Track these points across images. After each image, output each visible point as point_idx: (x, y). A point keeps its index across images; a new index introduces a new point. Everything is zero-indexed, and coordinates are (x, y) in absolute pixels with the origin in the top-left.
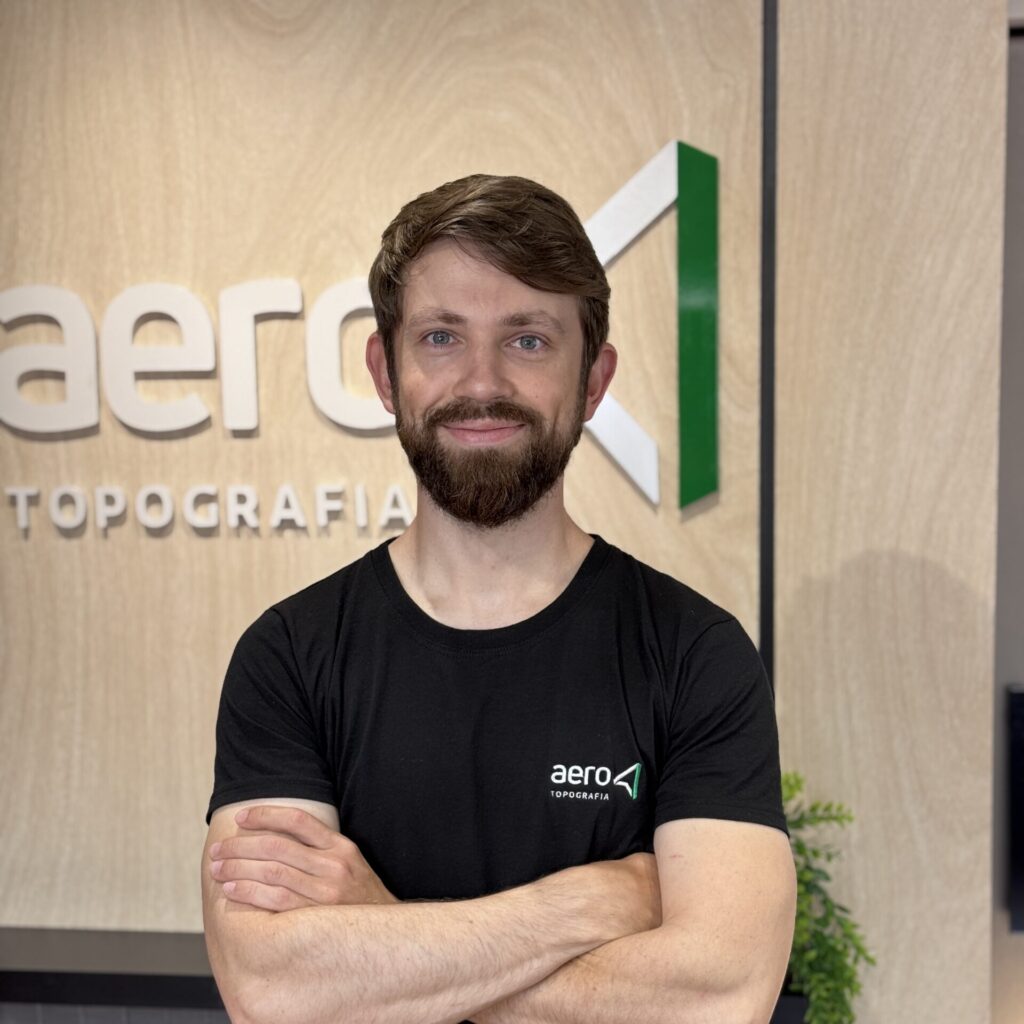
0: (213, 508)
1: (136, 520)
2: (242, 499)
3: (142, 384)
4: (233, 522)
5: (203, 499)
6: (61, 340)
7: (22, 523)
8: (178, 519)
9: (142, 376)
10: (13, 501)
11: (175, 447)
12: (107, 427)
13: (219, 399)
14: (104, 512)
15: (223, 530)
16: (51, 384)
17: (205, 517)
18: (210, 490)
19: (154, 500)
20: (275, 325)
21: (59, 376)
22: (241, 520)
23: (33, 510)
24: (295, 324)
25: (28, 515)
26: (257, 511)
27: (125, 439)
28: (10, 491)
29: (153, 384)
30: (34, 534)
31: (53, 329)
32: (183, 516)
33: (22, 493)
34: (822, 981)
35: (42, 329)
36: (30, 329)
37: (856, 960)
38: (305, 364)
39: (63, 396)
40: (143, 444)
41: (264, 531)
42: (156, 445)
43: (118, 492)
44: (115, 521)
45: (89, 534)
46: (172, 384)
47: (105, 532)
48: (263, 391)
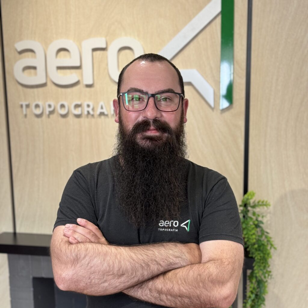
0: (80, 109)
1: (58, 113)
2: (88, 106)
3: (59, 71)
4: (86, 113)
5: (77, 106)
6: (35, 57)
7: (24, 113)
9: (59, 68)
10: (22, 106)
11: (69, 90)
12: (49, 84)
13: (82, 75)
14: (48, 110)
15: (83, 115)
16: (32, 71)
17: (78, 111)
18: (79, 103)
20: (98, 53)
21: (35, 68)
22: (88, 112)
23: (28, 110)
24: (104, 52)
25: (26, 111)
26: (93, 109)
27: (54, 87)
28: (21, 103)
29: (62, 71)
30: (28, 116)
31: (32, 54)
32: (71, 111)
33: (24, 104)
34: (259, 254)
35: (30, 54)
36: (26, 54)
37: (271, 248)
38: (107, 65)
39: (36, 74)
40: (60, 90)
41: (96, 116)
42: (63, 90)
43: (52, 104)
44: (51, 113)
45: (44, 117)
46: (68, 71)
47: (49, 116)
48: (95, 73)
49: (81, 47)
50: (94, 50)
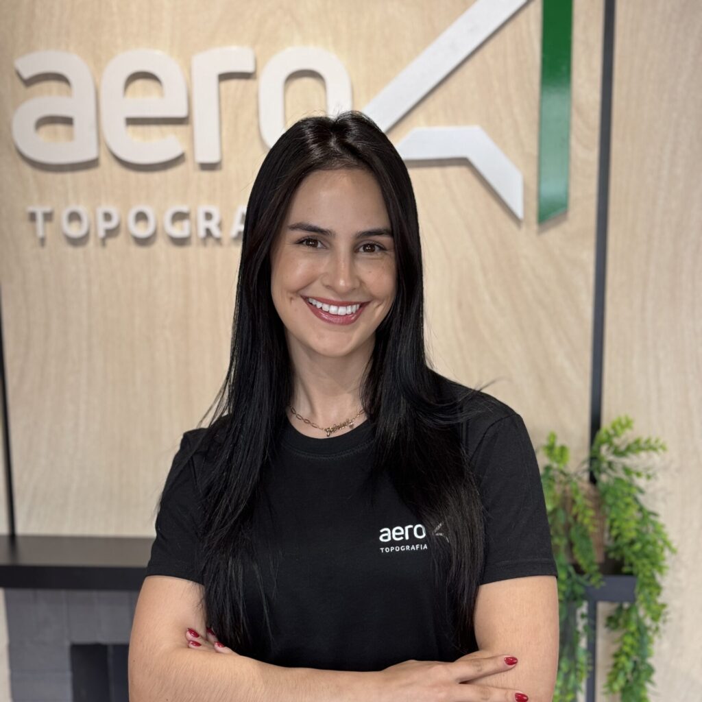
0: (186, 223)
1: (128, 231)
2: (209, 216)
3: (131, 128)
4: (202, 233)
5: (179, 217)
6: (69, 94)
7: (40, 233)
8: (159, 231)
9: (131, 121)
10: (33, 217)
11: (156, 176)
12: (105, 161)
13: (191, 140)
14: (103, 226)
15: (194, 240)
16: (61, 128)
17: (179, 230)
18: (184, 209)
19: (141, 217)
20: (233, 84)
21: (68, 121)
22: (208, 232)
23: (48, 225)
24: (249, 83)
25: (45, 229)
26: (220, 225)
27: (118, 170)
28: (31, 209)
29: (140, 129)
30: (48, 242)
31: (63, 86)
32: (163, 229)
33: (39, 211)
35: (54, 85)
36: (45, 86)
37: (663, 549)
38: (257, 113)
39: (71, 137)
40: (132, 175)
41: (226, 241)
42: (142, 176)
43: (115, 211)
44: (111, 233)
45: (91, 243)
46: (155, 129)
47: (103, 241)
48: (224, 134)
49: (190, 71)
50: (224, 77)
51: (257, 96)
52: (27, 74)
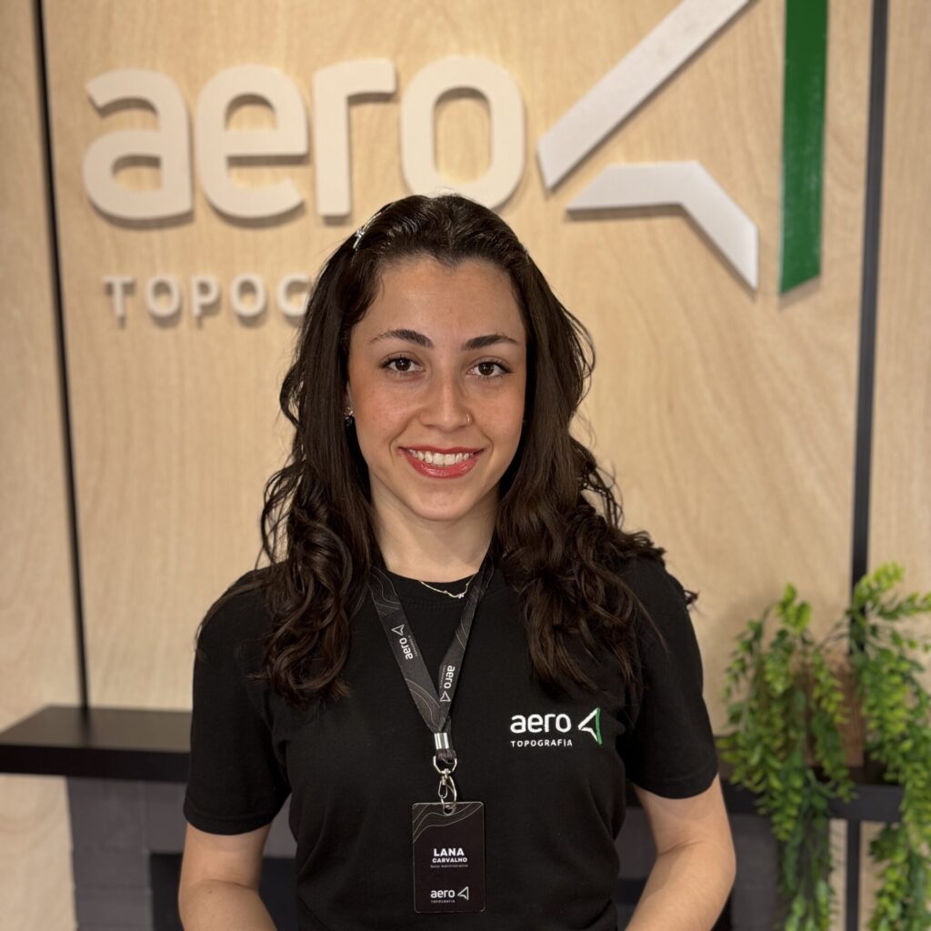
0: (304, 297)
1: (230, 308)
3: (235, 171)
5: (296, 287)
6: (156, 126)
7: (119, 311)
8: (271, 306)
9: (237, 161)
10: (109, 289)
11: (268, 235)
12: (202, 214)
13: (313, 185)
14: (198, 300)
16: (146, 172)
17: (296, 305)
18: (303, 278)
19: (247, 288)
20: (368, 109)
21: (153, 162)
23: (129, 300)
24: (389, 107)
25: (125, 306)
27: (217, 226)
28: (107, 279)
29: (246, 171)
30: (130, 322)
31: (147, 115)
32: (275, 303)
33: (118, 281)
34: (916, 771)
35: (137, 115)
36: (124, 115)
38: (399, 148)
39: (158, 183)
40: (237, 233)
42: (249, 234)
43: (213, 280)
44: (209, 310)
45: (185, 325)
46: (266, 172)
47: (200, 321)
48: (356, 176)
49: (311, 92)
50: (356, 100)
51: (398, 124)
52: (101, 101)
